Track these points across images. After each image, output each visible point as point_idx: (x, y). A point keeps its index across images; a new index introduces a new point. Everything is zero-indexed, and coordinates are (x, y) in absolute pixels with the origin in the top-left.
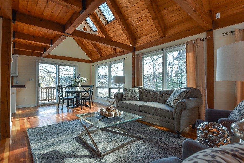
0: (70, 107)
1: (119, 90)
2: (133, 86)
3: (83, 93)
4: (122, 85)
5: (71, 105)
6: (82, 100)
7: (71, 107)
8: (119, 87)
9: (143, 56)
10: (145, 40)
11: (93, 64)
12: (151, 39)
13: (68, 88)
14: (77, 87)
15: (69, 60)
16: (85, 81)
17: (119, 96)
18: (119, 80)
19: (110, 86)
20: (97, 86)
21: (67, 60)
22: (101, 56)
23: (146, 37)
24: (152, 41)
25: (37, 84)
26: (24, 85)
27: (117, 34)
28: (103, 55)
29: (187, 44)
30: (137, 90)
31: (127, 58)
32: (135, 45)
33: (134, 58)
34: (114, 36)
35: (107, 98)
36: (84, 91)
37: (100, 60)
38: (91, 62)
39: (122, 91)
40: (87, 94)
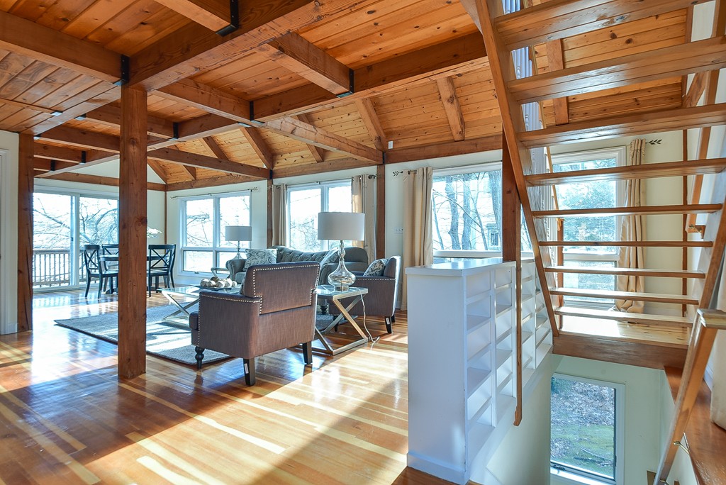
1: (238, 254)
2: (269, 246)
3: (153, 262)
4: (245, 245)
6: (151, 276)
8: (239, 249)
9: (288, 190)
10: (291, 161)
11: (170, 194)
12: (302, 160)
13: (107, 251)
15: (105, 184)
16: (155, 235)
17: (238, 265)
18: (238, 233)
19: (218, 246)
20: (185, 246)
22: (194, 179)
23: (293, 154)
24: (304, 164)
27: (234, 141)
28: (198, 176)
29: (352, 180)
30: (274, 252)
31: (256, 189)
32: (273, 167)
33: (270, 192)
34: (227, 142)
35: (212, 269)
36: (154, 258)
37: (192, 187)
38: (165, 188)
39: (244, 256)
40: (161, 264)
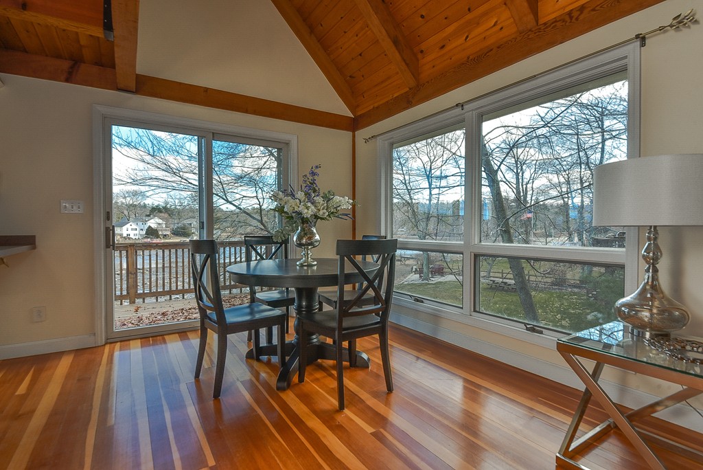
0: (264, 358)
5: (271, 350)
7: (269, 360)
11: (362, 134)
14: (300, 245)
21: (246, 111)
25: (102, 229)
26: (34, 237)
38: (353, 125)
